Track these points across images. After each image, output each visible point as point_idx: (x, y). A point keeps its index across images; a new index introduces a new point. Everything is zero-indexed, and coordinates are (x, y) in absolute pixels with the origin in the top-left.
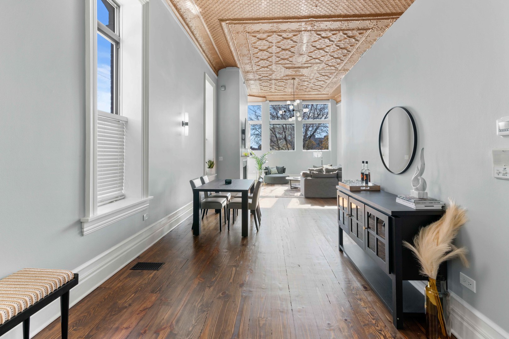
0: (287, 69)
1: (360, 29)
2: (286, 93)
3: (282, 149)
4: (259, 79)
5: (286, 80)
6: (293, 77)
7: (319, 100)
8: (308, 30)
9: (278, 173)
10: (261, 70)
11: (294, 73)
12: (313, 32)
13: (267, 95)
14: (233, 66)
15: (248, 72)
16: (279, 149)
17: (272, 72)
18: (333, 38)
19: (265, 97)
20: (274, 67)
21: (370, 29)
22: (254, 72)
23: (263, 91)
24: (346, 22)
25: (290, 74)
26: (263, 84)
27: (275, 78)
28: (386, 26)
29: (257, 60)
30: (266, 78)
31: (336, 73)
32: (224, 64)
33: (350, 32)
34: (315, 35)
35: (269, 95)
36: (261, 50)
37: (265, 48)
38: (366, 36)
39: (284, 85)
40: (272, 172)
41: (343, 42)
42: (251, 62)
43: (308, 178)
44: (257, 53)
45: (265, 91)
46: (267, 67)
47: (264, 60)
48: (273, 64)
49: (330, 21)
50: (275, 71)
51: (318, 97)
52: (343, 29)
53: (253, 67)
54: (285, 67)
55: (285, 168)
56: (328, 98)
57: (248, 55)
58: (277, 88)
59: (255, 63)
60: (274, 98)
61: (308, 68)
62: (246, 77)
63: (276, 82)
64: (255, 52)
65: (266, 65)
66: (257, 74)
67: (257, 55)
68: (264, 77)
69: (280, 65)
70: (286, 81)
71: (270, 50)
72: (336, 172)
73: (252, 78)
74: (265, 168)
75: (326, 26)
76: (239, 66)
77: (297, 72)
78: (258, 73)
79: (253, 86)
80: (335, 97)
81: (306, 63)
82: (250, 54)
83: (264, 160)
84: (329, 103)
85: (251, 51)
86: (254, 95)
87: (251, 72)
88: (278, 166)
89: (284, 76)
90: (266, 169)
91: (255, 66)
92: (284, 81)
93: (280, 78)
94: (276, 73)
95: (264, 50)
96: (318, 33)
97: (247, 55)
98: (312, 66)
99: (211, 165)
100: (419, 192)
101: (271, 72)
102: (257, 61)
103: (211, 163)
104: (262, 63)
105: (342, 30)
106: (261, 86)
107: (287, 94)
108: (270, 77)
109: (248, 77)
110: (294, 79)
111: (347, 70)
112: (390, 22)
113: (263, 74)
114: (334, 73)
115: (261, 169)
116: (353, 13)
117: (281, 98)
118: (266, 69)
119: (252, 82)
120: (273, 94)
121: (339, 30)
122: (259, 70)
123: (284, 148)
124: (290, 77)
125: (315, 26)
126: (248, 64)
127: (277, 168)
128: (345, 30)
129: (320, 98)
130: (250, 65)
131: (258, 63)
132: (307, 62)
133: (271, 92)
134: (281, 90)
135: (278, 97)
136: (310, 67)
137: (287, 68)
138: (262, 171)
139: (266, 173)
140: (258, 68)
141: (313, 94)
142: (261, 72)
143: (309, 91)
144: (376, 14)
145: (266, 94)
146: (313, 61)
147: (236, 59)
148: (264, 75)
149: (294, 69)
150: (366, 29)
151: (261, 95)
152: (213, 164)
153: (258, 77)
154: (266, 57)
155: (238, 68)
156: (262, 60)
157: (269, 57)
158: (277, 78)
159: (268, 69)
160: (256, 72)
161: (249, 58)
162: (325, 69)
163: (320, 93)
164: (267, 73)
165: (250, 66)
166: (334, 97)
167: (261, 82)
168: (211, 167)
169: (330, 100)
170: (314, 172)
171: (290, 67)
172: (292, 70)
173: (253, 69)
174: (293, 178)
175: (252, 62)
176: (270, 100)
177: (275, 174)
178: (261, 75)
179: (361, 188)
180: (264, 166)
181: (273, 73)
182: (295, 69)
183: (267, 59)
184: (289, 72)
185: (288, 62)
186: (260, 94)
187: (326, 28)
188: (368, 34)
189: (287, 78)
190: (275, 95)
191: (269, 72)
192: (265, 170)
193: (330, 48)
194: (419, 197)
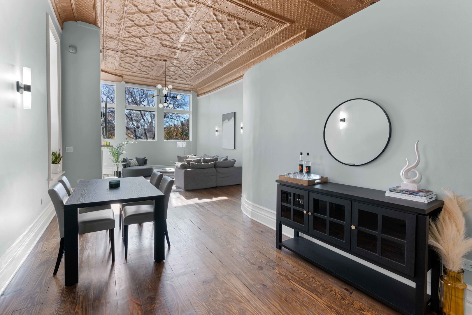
0: (163, 47)
1: (253, 23)
2: (149, 76)
3: (140, 138)
4: (123, 52)
5: (157, 60)
6: (166, 59)
7: (181, 90)
8: (208, 4)
9: (138, 164)
10: (129, 39)
11: (168, 54)
12: (211, 10)
13: (126, 75)
14: (89, 22)
15: (110, 37)
16: (136, 139)
17: (143, 46)
18: (226, 23)
19: (121, 76)
20: (148, 40)
21: (260, 26)
22: (118, 40)
23: (122, 68)
24: (246, 10)
25: (164, 54)
26: (126, 59)
27: (143, 55)
28: (273, 29)
29: (130, 23)
30: (133, 52)
31: (210, 64)
32: (76, 14)
33: (243, 23)
34: (212, 14)
35: (128, 75)
36: (141, 11)
37: (148, 9)
38: (254, 33)
39: (152, 66)
40: (132, 164)
41: (232, 32)
42: (120, 24)
43: (187, 170)
44: (133, 14)
45: (125, 68)
46: (140, 38)
47: (140, 26)
48: (148, 36)
49: (233, 3)
50: (147, 46)
51: (181, 87)
52: (240, 17)
53: (121, 32)
54: (161, 44)
55: (147, 159)
56: (189, 89)
57: (118, 13)
58: (142, 68)
59: (126, 27)
60: (133, 80)
61: (186, 52)
62: (105, 44)
63: (143, 59)
64: (131, 11)
65: (139, 35)
66: (123, 44)
67: (132, 16)
68: (131, 50)
69: (157, 40)
70: (156, 62)
71: (152, 15)
72: (214, 162)
73: (114, 47)
74: (123, 160)
75: (227, 7)
76: (99, 25)
77: (173, 54)
78: (124, 42)
79: (110, 59)
80: (198, 89)
81: (186, 46)
82: (124, 11)
83: (121, 151)
84: (190, 95)
85: (125, 8)
86: (108, 71)
87: (115, 39)
88: (138, 157)
89: (156, 55)
90: (125, 160)
91: (124, 31)
92: (154, 60)
93: (150, 56)
94: (148, 48)
95: (144, 13)
96: (216, 13)
97: (118, 11)
98: (191, 50)
99: (56, 158)
100: (418, 185)
101: (141, 46)
102: (129, 25)
103: (56, 156)
104: (135, 30)
105: (238, 18)
106: (121, 62)
107: (151, 78)
108: (139, 51)
109: (107, 45)
110: (165, 61)
111: (221, 64)
112: (277, 26)
113: (131, 45)
114: (209, 63)
115: (117, 161)
116: (256, 3)
117: (141, 81)
118: (137, 39)
119: (111, 53)
120: (133, 74)
121: (235, 17)
122: (127, 39)
123: (141, 137)
124: (162, 58)
125: (216, 3)
126: (114, 25)
127: (137, 159)
128: (241, 19)
129: (183, 88)
130: (117, 28)
131: (129, 28)
132: (188, 45)
133: (132, 72)
134: (145, 72)
135: (138, 80)
136: (189, 51)
137: (163, 45)
138: (119, 163)
139: (125, 166)
140: (127, 35)
141: (178, 82)
142: (129, 43)
143: (176, 79)
144: (272, 12)
145: (124, 73)
146: (196, 45)
147: (99, 12)
148: (130, 47)
149: (170, 49)
150: (258, 25)
151: (118, 72)
152: (59, 157)
153: (121, 47)
154: (143, 24)
155: (98, 27)
156: (137, 25)
157: (147, 25)
158: (146, 56)
159: (140, 42)
160: (123, 40)
161: (119, 17)
162: (203, 57)
163: (185, 82)
164: (136, 46)
165: (117, 30)
166: (196, 89)
167: (123, 55)
168: (57, 162)
169: (191, 91)
170: (193, 163)
171: (168, 45)
172: (168, 50)
173: (118, 35)
174: (162, 170)
175: (122, 24)
176: (126, 81)
177: (136, 166)
178: (127, 47)
179: (316, 182)
180: (121, 158)
181: (144, 48)
182: (172, 50)
183: (145, 26)
184: (165, 51)
185: (169, 39)
186: (116, 71)
187: (226, 10)
188: (256, 31)
189: (159, 58)
190: (136, 76)
191: (139, 45)
192: (124, 162)
193: (218, 35)
194: (418, 188)
